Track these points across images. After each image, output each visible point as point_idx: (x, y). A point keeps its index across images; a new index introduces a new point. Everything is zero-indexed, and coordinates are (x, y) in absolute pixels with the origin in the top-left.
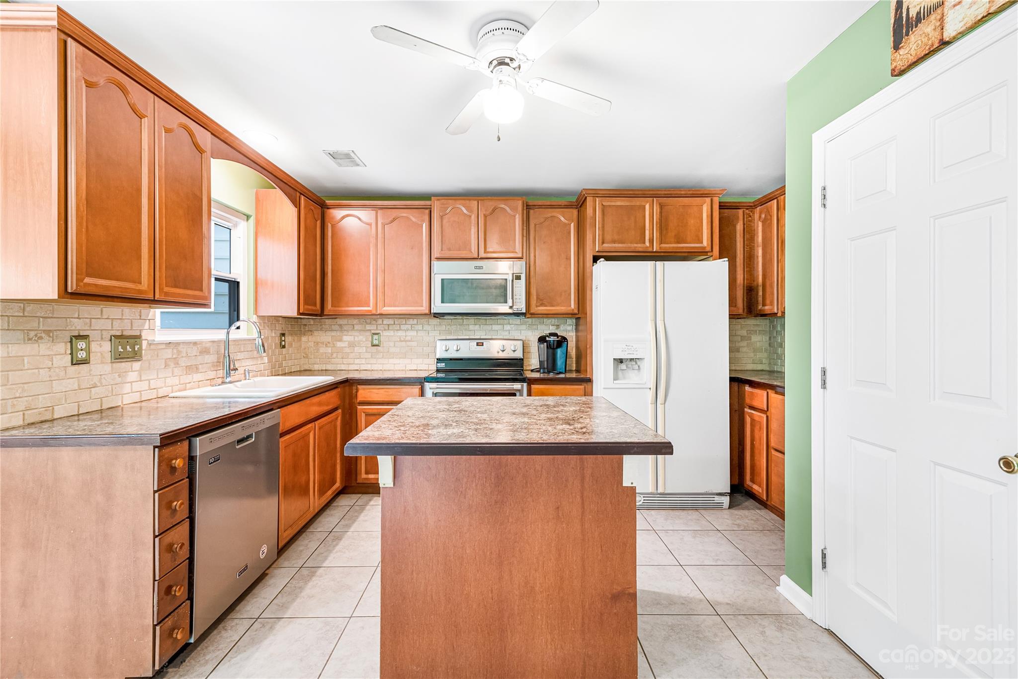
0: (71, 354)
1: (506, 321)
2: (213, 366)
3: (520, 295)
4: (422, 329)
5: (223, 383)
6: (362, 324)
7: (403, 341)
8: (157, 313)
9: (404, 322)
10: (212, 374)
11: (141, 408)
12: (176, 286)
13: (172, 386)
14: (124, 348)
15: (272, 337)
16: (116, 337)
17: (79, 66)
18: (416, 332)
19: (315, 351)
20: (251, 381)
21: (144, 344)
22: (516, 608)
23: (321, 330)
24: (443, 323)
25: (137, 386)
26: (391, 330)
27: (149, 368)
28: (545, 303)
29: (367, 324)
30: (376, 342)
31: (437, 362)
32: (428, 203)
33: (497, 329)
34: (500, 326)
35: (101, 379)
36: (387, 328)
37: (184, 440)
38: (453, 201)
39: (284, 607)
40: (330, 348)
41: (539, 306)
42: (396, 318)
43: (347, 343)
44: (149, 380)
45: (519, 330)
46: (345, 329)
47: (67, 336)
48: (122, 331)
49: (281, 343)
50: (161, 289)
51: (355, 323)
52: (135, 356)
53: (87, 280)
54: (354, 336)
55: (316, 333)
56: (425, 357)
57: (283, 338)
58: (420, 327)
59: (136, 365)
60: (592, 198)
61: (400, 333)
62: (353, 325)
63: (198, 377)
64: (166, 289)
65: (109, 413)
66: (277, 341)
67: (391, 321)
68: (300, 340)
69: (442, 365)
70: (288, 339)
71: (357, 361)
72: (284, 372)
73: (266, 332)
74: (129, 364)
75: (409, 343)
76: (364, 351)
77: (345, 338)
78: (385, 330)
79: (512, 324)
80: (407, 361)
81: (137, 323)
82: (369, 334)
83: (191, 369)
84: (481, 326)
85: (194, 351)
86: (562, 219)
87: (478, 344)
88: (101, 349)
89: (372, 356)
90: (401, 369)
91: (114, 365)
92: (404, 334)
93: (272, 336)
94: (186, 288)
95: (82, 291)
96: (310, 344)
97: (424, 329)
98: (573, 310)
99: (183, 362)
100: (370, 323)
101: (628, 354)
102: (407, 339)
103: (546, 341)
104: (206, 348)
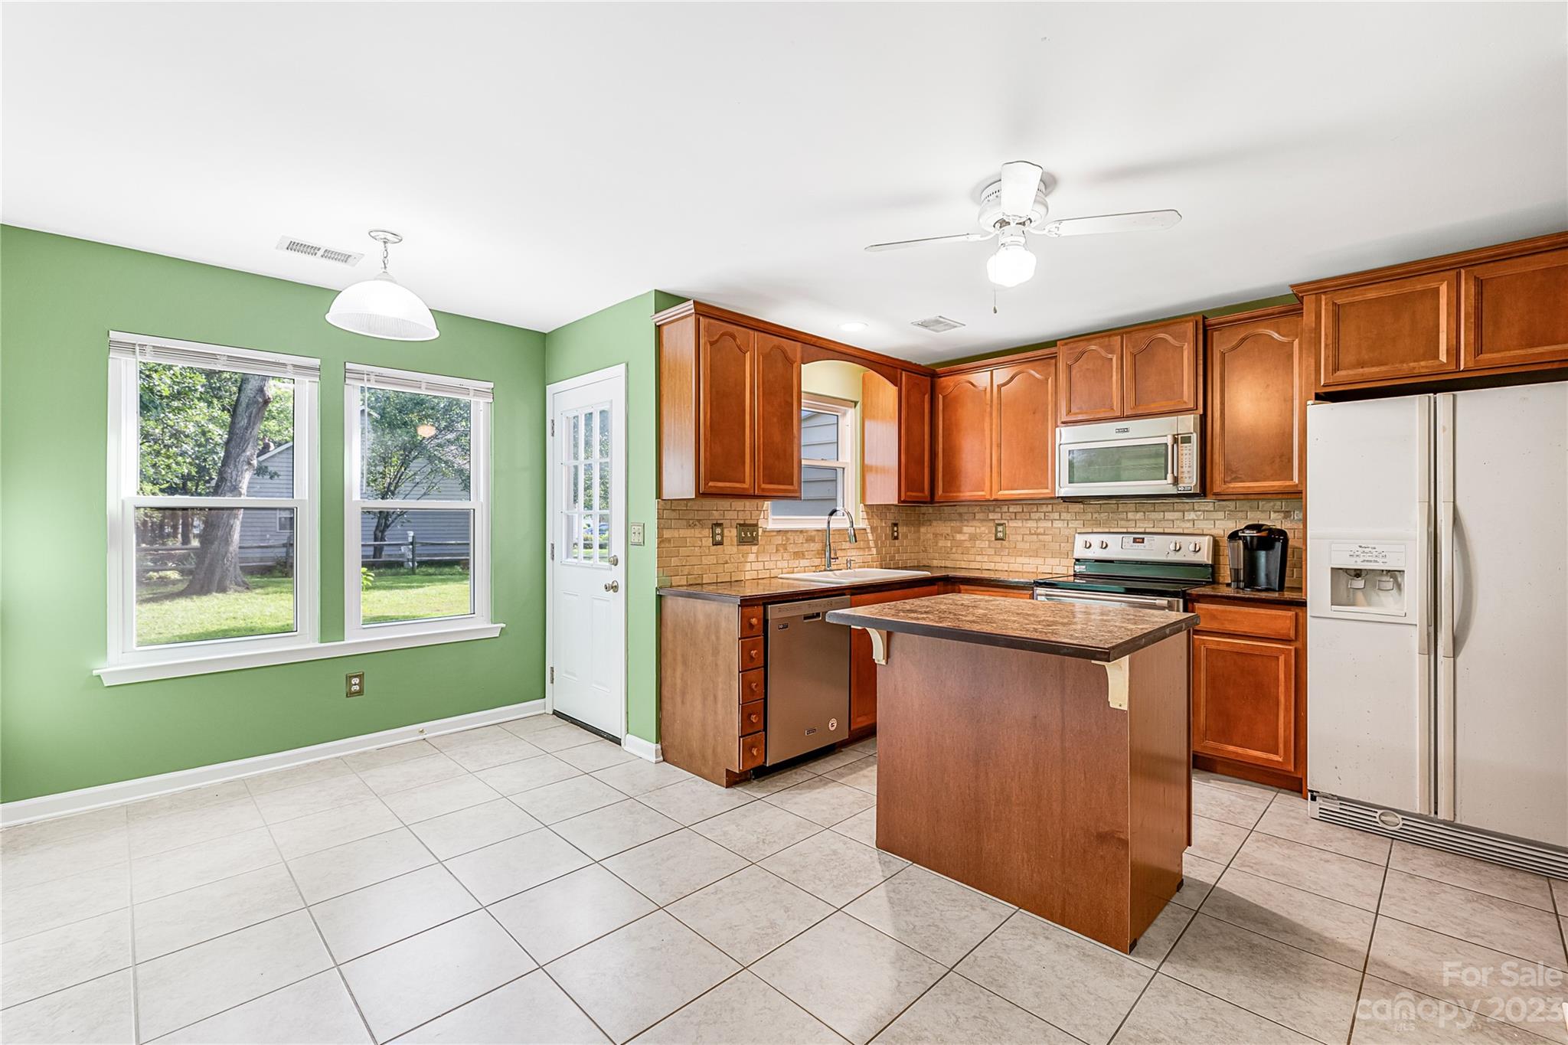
0: (712, 537)
1: (1187, 507)
2: (818, 554)
3: (1189, 467)
4: (1058, 518)
5: (825, 570)
6: (984, 512)
7: (1033, 534)
8: (767, 504)
9: (1035, 510)
10: (817, 562)
11: (758, 584)
12: (771, 483)
13: (782, 569)
14: (746, 534)
15: (882, 527)
16: (740, 525)
17: (706, 334)
18: (1050, 522)
19: (934, 544)
20: (852, 571)
21: (760, 530)
22: (992, 813)
23: (940, 520)
24: (1089, 510)
25: (755, 566)
26: (1019, 520)
27: (764, 552)
28: (1243, 476)
29: (990, 512)
30: (1000, 535)
31: (1075, 564)
32: (1053, 350)
33: (1171, 518)
34: (1177, 513)
35: (730, 558)
36: (1014, 518)
37: (760, 605)
38: (1085, 343)
39: (842, 776)
40: (950, 542)
41: (1230, 482)
42: (1026, 504)
43: (967, 535)
44: (764, 562)
45: (1212, 520)
46: (966, 518)
47: (710, 523)
48: (745, 520)
49: (893, 534)
50: (759, 486)
51: (976, 510)
52: (753, 541)
53: (711, 484)
54: (975, 527)
55: (935, 523)
56: (1063, 556)
57: (895, 529)
58: (1056, 516)
59: (755, 548)
60: (1314, 296)
61: (1031, 524)
62: (975, 514)
63: (804, 563)
64: (763, 486)
65: (736, 583)
66: (888, 531)
67: (1019, 509)
68: (919, 531)
69: (1080, 568)
70: (902, 529)
71: (979, 558)
72: (896, 566)
73: (876, 522)
74: (749, 547)
75: (1040, 537)
76: (987, 546)
77: (965, 529)
78: (1011, 519)
79: (1199, 511)
80: (1040, 561)
81: (755, 513)
82: (992, 524)
83: (800, 555)
84: (1147, 513)
85: (801, 539)
86: (1276, 336)
87: (1135, 541)
88: (731, 533)
89: (995, 552)
90: (1031, 571)
91: (739, 547)
92: (1035, 525)
93: (884, 525)
94: (779, 483)
95: (708, 491)
96: (929, 535)
97: (1062, 518)
98: (1297, 486)
99: (791, 548)
100: (994, 511)
101: (1364, 561)
102: (1039, 531)
103: (1240, 538)
104: (811, 536)
